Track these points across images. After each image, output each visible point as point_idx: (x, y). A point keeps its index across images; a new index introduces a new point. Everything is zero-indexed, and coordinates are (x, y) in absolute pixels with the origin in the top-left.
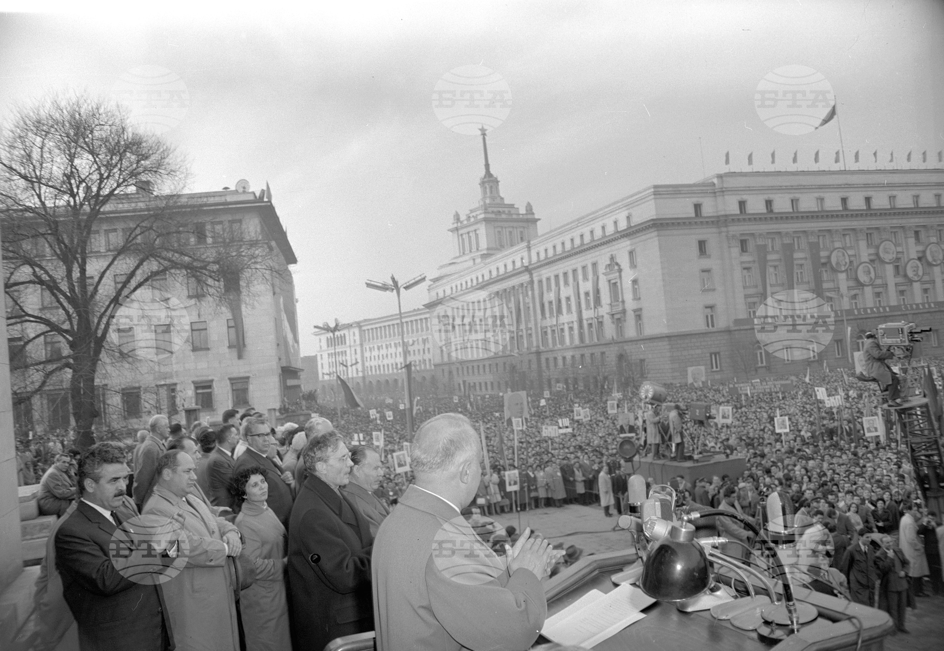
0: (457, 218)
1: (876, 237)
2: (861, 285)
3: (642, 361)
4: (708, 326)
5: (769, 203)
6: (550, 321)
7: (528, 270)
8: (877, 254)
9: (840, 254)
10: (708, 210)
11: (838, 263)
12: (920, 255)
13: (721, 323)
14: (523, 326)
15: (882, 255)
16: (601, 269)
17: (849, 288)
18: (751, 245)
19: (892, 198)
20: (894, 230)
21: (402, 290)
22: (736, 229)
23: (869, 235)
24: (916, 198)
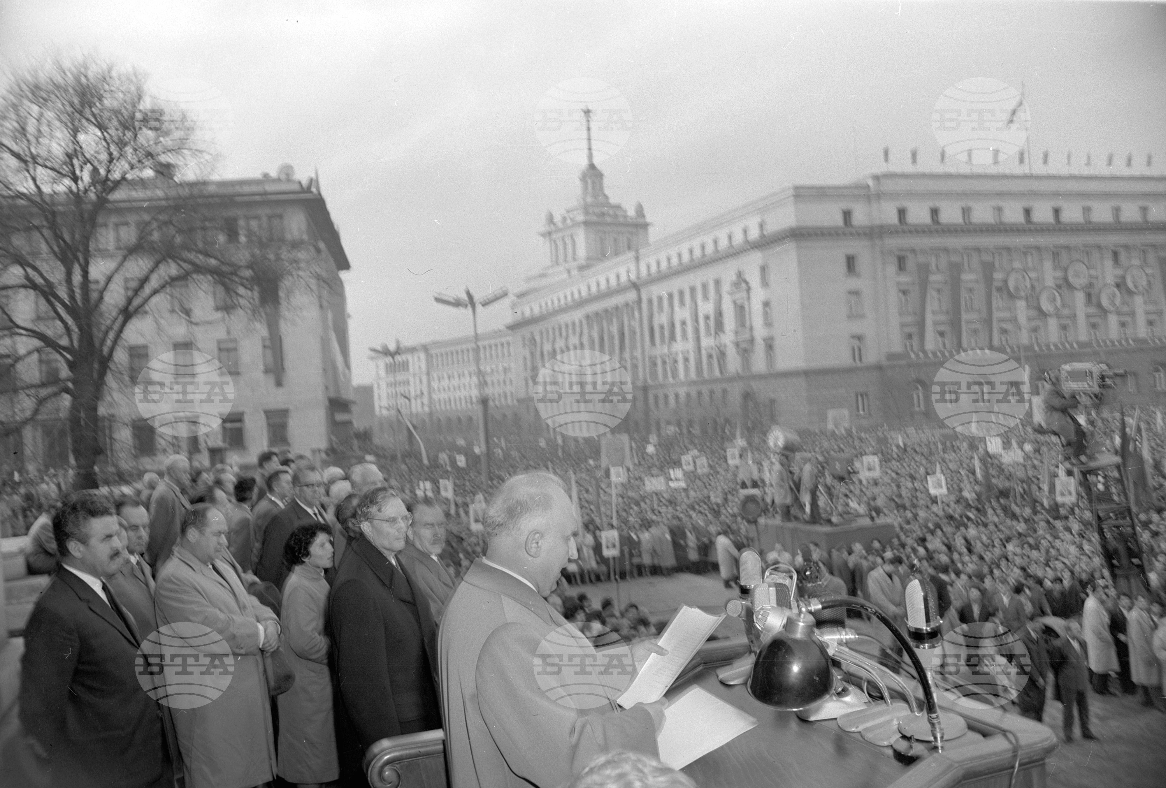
0: (550, 219)
1: (1064, 257)
2: (1043, 314)
3: (772, 402)
4: (855, 360)
5: (935, 212)
6: (661, 350)
7: (635, 286)
8: (1065, 278)
9: (1020, 277)
10: (859, 218)
11: (1017, 289)
12: (1118, 280)
13: (871, 357)
14: (627, 355)
15: (1071, 279)
16: (726, 287)
17: (1029, 319)
18: (911, 263)
19: (1087, 210)
20: (1087, 250)
21: (479, 308)
22: (893, 243)
23: (1056, 255)
24: (1117, 210)
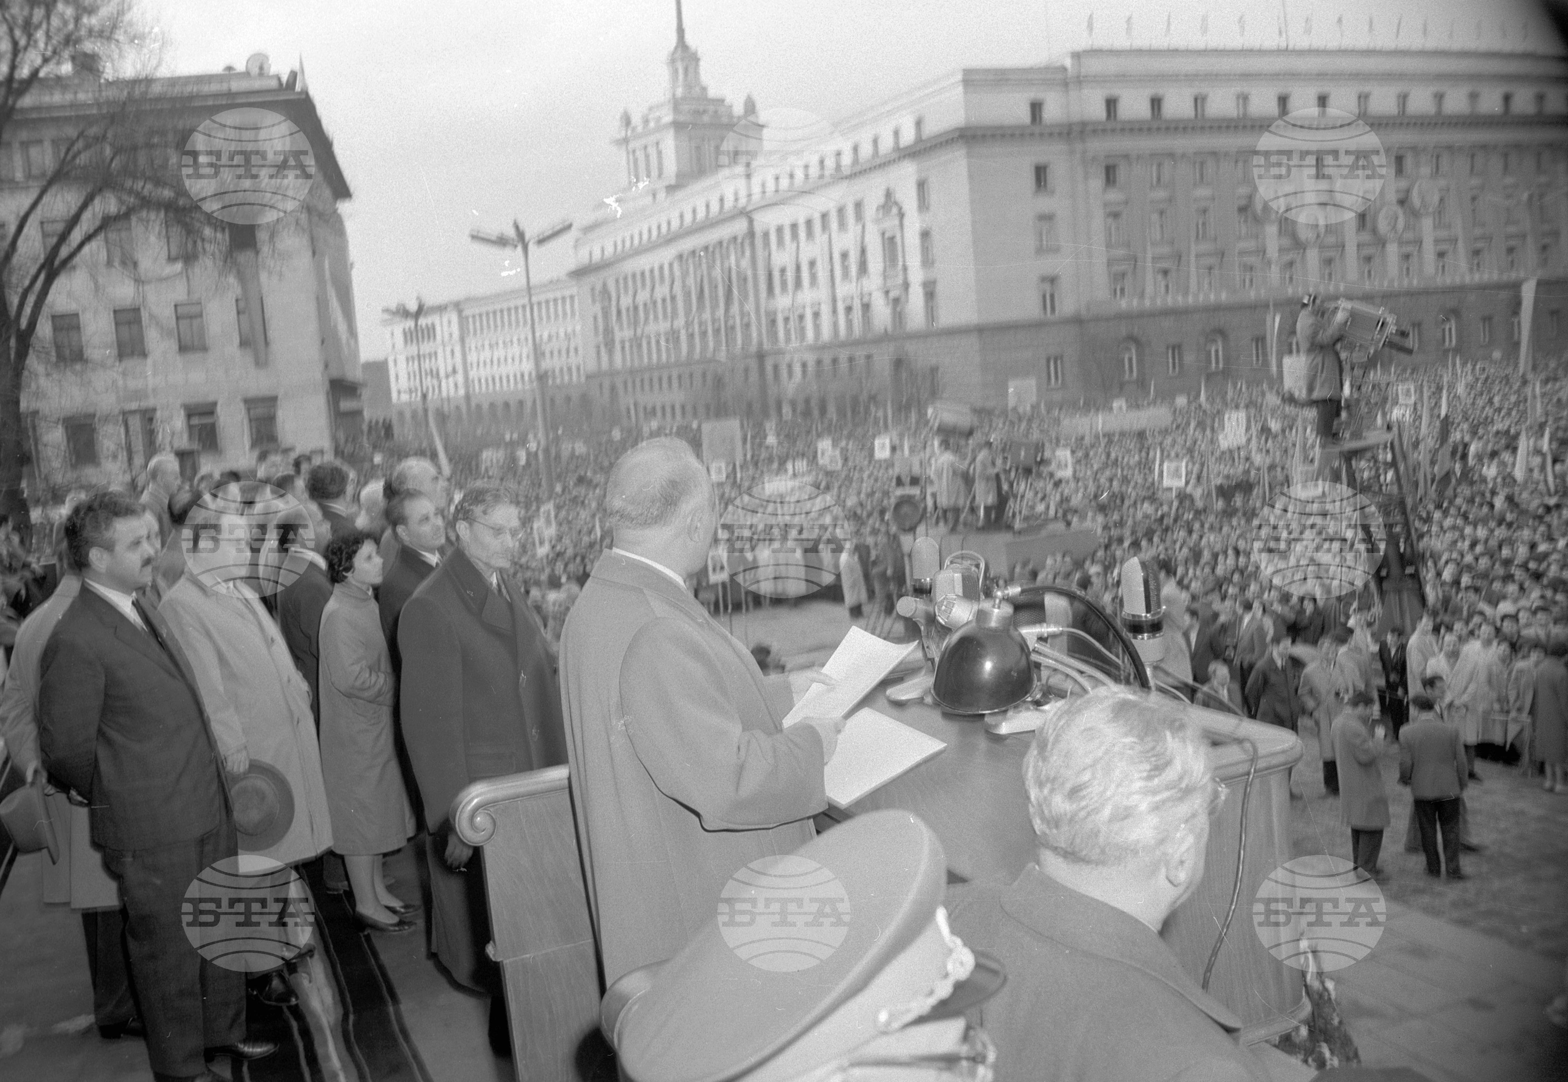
0: (627, 121)
2: (1299, 245)
3: (934, 370)
4: (1045, 313)
5: (1156, 103)
6: (782, 302)
7: (745, 213)
10: (1052, 112)
11: (1265, 208)
12: (1401, 196)
13: (1067, 306)
14: (735, 309)
16: (870, 211)
17: (1281, 250)
18: (1123, 175)
19: (1363, 98)
22: (1099, 146)
24: (1403, 98)
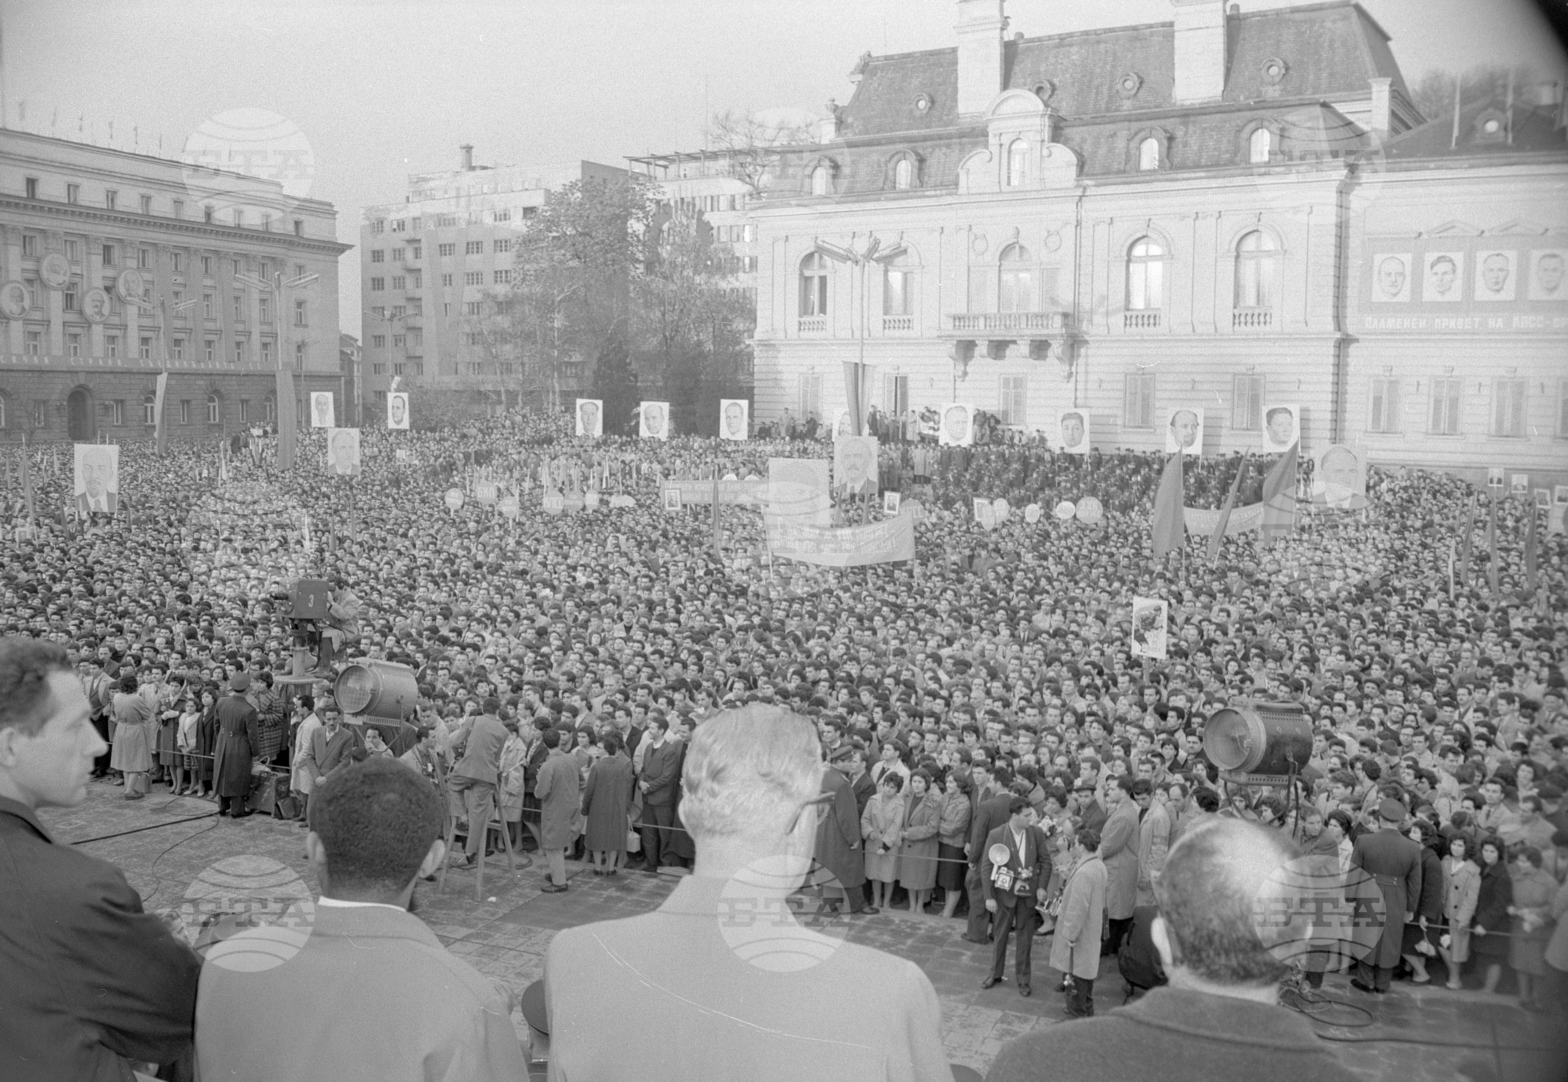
1: (39, 244)
8: (37, 272)
12: (109, 283)
15: (45, 274)
20: (71, 239)
23: (26, 241)
